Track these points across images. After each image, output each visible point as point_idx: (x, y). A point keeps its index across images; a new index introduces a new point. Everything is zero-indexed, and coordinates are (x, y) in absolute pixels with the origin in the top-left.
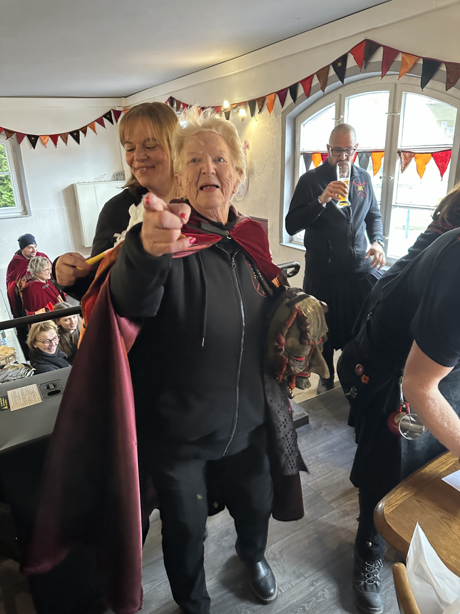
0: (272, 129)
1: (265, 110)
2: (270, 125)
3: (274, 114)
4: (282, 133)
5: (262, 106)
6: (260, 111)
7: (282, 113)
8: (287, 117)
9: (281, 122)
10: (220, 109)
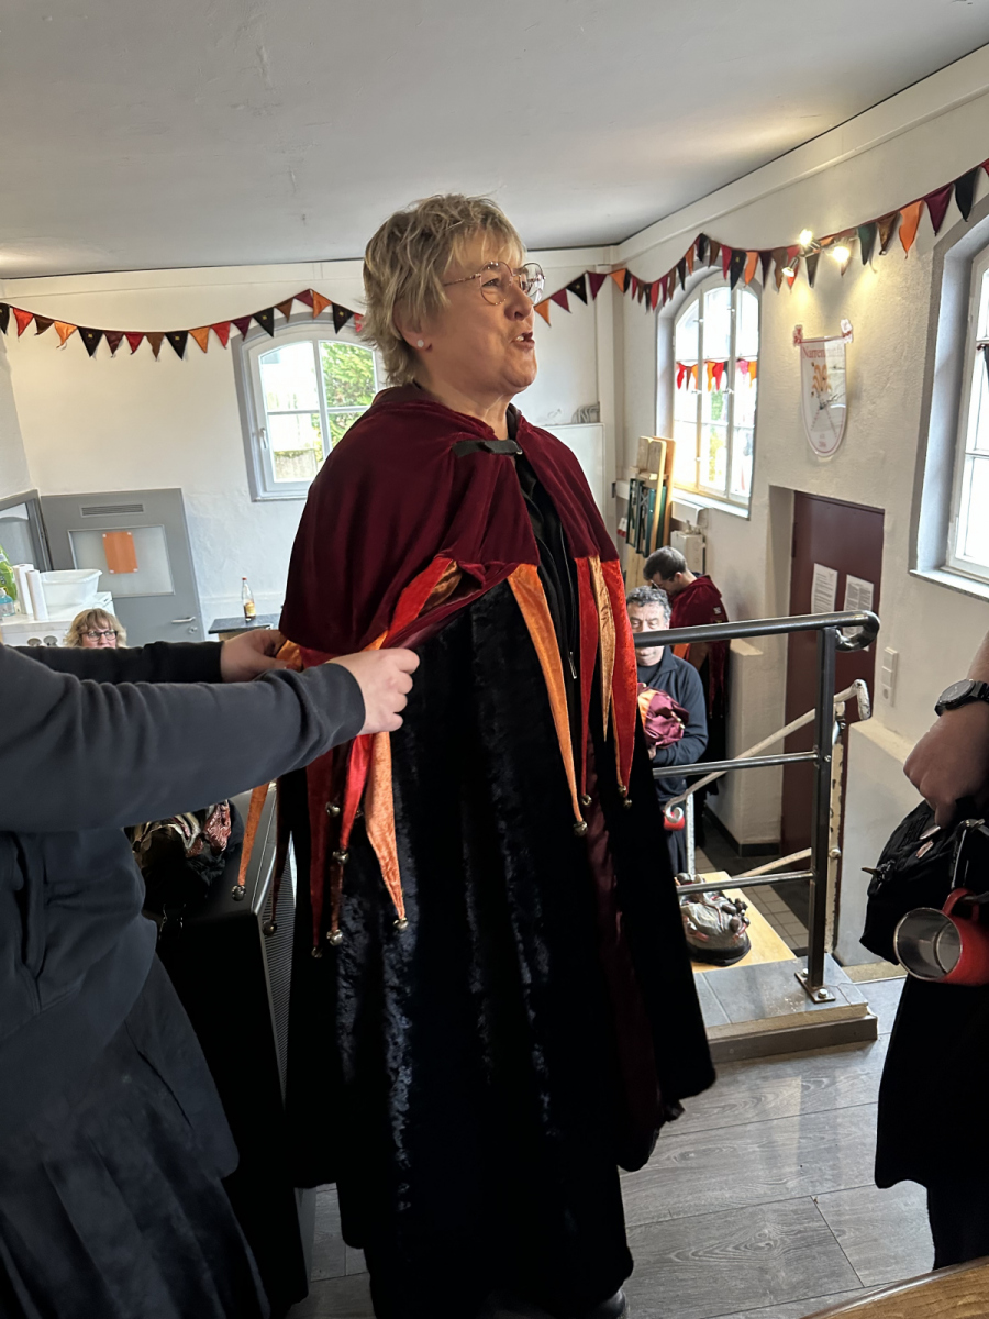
0: (908, 288)
1: (896, 244)
2: (906, 280)
3: (915, 253)
4: (932, 297)
5: (890, 237)
6: (885, 247)
7: (935, 248)
8: (946, 256)
9: (930, 268)
10: (798, 252)
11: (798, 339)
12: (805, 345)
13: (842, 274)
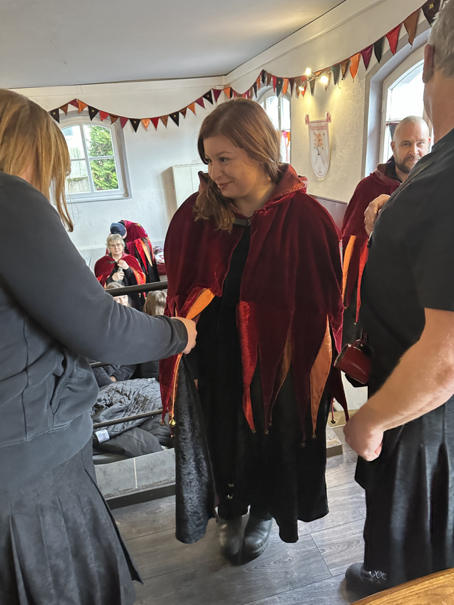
0: (355, 96)
1: (349, 74)
2: (354, 92)
3: (358, 79)
4: (365, 101)
5: (346, 71)
6: (344, 76)
7: (366, 76)
8: (371, 81)
9: (364, 87)
10: (306, 79)
11: (307, 121)
12: (310, 124)
13: (326, 89)
